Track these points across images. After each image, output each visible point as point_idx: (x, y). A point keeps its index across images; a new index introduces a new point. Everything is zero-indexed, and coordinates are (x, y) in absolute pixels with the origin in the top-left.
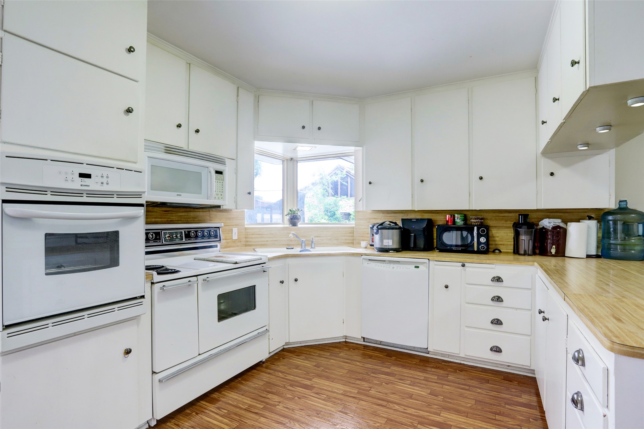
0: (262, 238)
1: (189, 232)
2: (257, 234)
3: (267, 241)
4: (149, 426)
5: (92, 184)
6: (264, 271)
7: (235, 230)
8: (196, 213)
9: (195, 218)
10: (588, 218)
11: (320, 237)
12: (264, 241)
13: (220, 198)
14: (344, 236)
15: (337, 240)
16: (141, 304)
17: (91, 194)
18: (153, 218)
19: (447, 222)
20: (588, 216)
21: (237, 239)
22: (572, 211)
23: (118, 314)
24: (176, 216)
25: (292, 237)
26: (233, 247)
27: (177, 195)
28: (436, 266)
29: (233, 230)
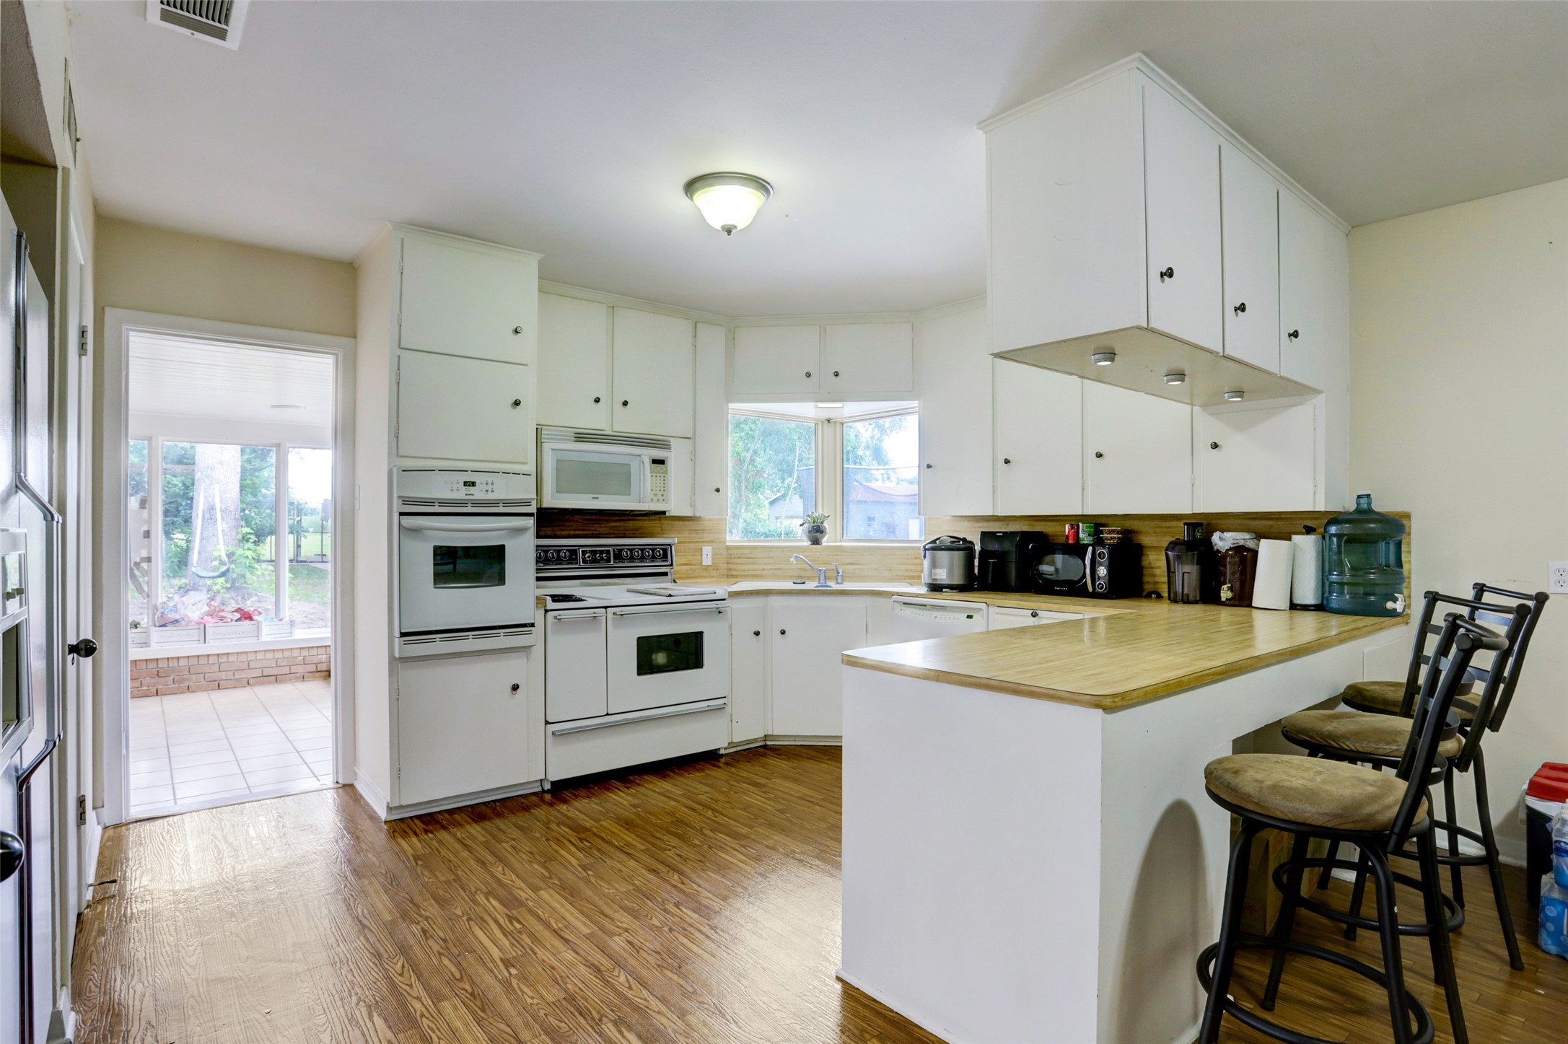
0: (754, 564)
1: (620, 551)
2: (746, 558)
3: (764, 570)
4: (543, 789)
5: (478, 493)
6: (720, 612)
7: (707, 550)
8: (637, 522)
9: (637, 530)
10: (1304, 530)
11: (857, 564)
12: (758, 570)
13: (661, 500)
14: (903, 564)
15: (890, 570)
16: (530, 633)
17: (476, 503)
18: (572, 530)
19: (1067, 537)
20: (1305, 527)
21: (710, 564)
22: (1290, 516)
23: (503, 641)
24: (605, 527)
25: (795, 562)
26: (704, 577)
27: (593, 498)
28: (999, 616)
29: (703, 550)
